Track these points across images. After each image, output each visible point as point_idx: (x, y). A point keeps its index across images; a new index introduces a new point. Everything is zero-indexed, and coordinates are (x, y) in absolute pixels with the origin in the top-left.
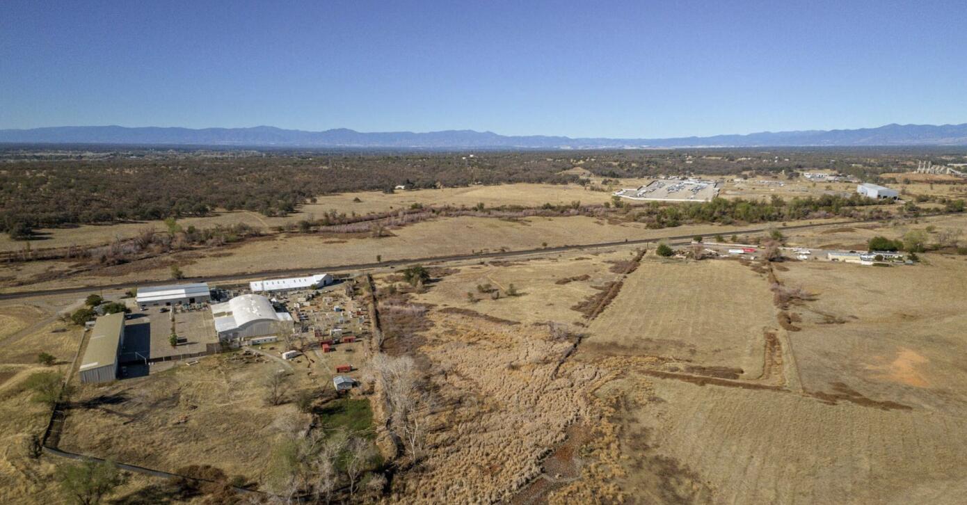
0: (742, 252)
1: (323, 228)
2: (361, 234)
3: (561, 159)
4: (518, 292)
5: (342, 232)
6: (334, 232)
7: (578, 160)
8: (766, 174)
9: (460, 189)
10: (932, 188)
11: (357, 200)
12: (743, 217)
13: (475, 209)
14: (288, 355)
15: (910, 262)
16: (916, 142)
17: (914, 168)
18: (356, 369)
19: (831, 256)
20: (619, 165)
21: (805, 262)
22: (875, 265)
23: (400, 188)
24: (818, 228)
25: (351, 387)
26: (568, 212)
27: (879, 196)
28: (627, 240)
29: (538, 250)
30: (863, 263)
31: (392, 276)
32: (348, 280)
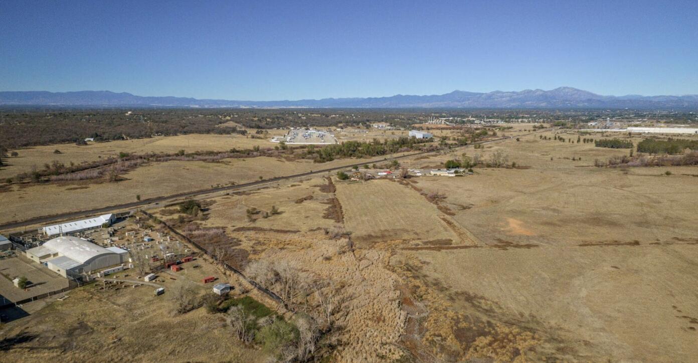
0: (386, 174)
1: (54, 177)
2: (98, 180)
3: (211, 115)
4: (279, 211)
5: (76, 180)
6: (67, 180)
7: (225, 116)
8: (352, 126)
9: (146, 140)
10: (442, 132)
11: (57, 152)
12: (366, 153)
13: (177, 155)
14: (150, 278)
15: (470, 173)
16: (411, 106)
17: (426, 121)
18: (217, 279)
19: (433, 173)
20: (258, 120)
21: (421, 177)
22: (456, 176)
23: (90, 141)
24: (410, 157)
25: (229, 290)
26: (253, 154)
27: (423, 138)
28: (311, 171)
29: (257, 182)
30: (450, 175)
31: (163, 210)
32: (129, 217)
